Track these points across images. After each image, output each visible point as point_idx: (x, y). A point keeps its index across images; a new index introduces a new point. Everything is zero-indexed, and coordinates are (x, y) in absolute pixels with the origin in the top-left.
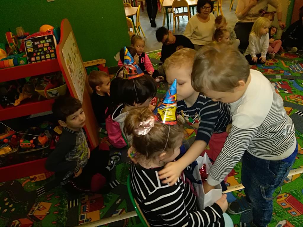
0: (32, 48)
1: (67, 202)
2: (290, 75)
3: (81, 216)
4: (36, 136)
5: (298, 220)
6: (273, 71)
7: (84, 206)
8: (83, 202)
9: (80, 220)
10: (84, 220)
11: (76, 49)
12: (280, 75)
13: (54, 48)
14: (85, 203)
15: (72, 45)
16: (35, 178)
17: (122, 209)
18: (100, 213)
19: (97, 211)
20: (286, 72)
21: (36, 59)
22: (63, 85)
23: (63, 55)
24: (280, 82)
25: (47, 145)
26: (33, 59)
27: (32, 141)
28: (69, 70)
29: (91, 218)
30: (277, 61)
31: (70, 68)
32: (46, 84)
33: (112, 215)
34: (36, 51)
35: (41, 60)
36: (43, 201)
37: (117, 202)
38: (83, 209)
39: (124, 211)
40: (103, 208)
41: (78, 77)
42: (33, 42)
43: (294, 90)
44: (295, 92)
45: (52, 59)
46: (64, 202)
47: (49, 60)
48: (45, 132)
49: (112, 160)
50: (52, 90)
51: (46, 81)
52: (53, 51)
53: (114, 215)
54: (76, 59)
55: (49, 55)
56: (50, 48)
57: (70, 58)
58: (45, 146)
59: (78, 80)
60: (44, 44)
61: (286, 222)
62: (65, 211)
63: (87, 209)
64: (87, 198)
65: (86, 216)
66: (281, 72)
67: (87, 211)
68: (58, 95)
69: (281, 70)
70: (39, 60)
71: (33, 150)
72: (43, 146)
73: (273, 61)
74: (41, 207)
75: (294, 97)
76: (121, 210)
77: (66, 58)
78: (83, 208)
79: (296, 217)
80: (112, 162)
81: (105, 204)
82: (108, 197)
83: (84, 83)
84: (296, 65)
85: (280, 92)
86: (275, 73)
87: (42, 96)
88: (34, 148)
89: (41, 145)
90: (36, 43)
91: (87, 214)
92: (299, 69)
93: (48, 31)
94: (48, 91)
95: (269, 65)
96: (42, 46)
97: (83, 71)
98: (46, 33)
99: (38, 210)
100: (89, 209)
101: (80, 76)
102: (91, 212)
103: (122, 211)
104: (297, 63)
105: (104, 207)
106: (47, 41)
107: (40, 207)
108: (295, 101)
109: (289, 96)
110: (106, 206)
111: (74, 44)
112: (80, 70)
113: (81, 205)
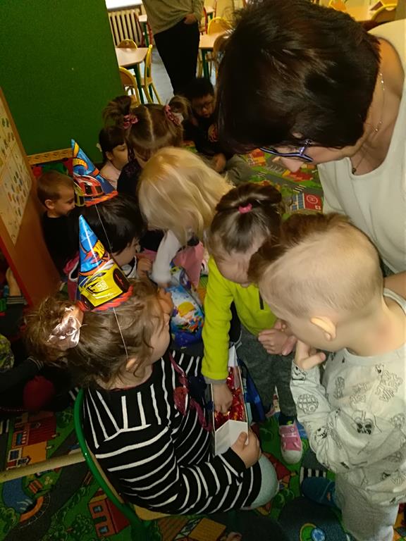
3: (11, 453)
7: (18, 434)
8: (18, 425)
9: (9, 461)
10: (16, 461)
14: (22, 429)
18: (47, 448)
19: (42, 443)
29: (31, 457)
33: (70, 451)
38: (17, 440)
40: (55, 438)
53: (73, 452)
54: (8, 152)
63: (24, 439)
64: (25, 418)
65: (20, 453)
67: (24, 444)
78: (17, 437)
82: (64, 418)
83: (26, 198)
91: (23, 449)
100: (28, 439)
102: (31, 446)
105: (55, 436)
110: (59, 434)
111: (5, 121)
112: (16, 173)
113: (14, 432)
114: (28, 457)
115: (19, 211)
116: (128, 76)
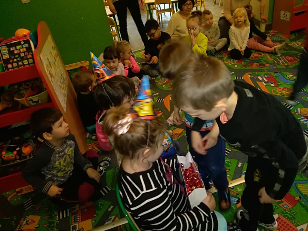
0: (8, 55)
1: (57, 213)
2: (275, 67)
3: (73, 226)
4: (19, 147)
5: (290, 212)
6: (258, 64)
7: (75, 216)
8: (74, 211)
11: (56, 53)
12: (265, 68)
13: (32, 54)
14: (76, 213)
15: (51, 49)
16: (22, 190)
17: (115, 216)
18: (92, 222)
19: (89, 220)
20: (271, 65)
21: (12, 65)
22: (44, 92)
23: (42, 60)
24: (265, 76)
25: (32, 155)
26: (10, 66)
27: (15, 153)
28: (49, 76)
30: (261, 54)
31: (50, 74)
32: (26, 91)
33: (105, 222)
34: (13, 57)
35: (18, 66)
36: (32, 215)
37: (110, 210)
39: (117, 218)
40: (95, 216)
41: (59, 82)
42: (8, 48)
43: (280, 82)
44: (281, 85)
45: (31, 65)
46: (54, 214)
47: (28, 66)
48: (29, 142)
49: (101, 166)
50: (33, 98)
51: (25, 89)
52: (31, 56)
54: (56, 63)
55: (27, 61)
56: (28, 54)
57: (50, 62)
58: (30, 157)
59: (60, 86)
60: (21, 49)
61: (279, 215)
62: (55, 223)
63: (78, 218)
64: (77, 207)
65: (77, 226)
66: (266, 65)
67: (79, 221)
68: (40, 102)
69: (267, 63)
70: (16, 67)
71: (17, 162)
72: (28, 157)
73: (258, 54)
74: (30, 221)
75: (280, 89)
76: (113, 217)
77: (45, 63)
78: (75, 218)
79: (288, 210)
80: (101, 168)
81: (97, 212)
82: (99, 205)
83: (67, 88)
84: (280, 58)
85: (266, 86)
86: (261, 66)
87: (22, 105)
88: (18, 159)
89: (24, 155)
90: (12, 49)
91: (78, 224)
92: (283, 61)
93: (24, 35)
94: (29, 99)
95: (254, 58)
96: (19, 52)
97: (65, 75)
98: (22, 37)
99: (27, 224)
100: (80, 218)
101: (62, 81)
102: (83, 222)
103: (115, 218)
104: (281, 56)
105: (96, 215)
106: (24, 46)
107: (28, 221)
108: (282, 94)
109: (275, 89)
110: (98, 214)
111: (54, 47)
112: (61, 75)
113: (72, 215)
114: (82, 228)
115: (65, 95)
116: (110, 20)
